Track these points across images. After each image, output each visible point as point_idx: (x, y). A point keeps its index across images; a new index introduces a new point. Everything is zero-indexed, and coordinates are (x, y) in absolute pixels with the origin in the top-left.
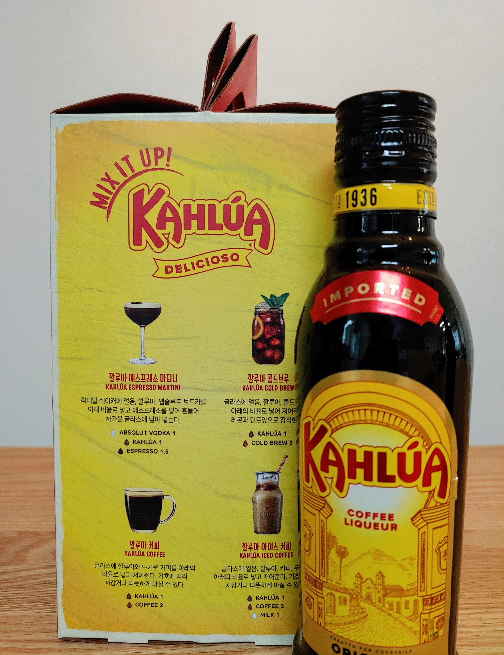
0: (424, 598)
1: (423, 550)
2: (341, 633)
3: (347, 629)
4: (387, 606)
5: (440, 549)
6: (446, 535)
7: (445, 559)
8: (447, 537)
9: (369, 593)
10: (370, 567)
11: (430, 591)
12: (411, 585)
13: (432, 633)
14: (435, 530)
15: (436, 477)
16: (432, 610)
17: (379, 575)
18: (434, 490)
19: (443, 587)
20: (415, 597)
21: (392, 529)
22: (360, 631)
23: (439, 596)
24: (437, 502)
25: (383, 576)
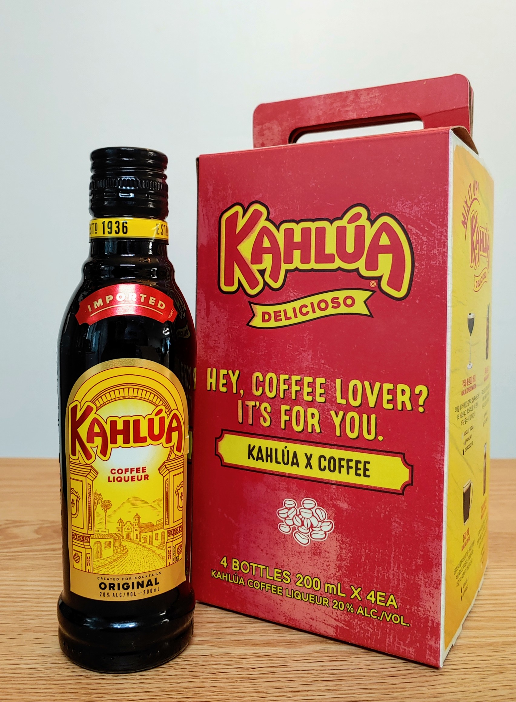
0: (168, 530)
1: (167, 493)
2: (107, 571)
3: (112, 566)
4: (142, 540)
5: (179, 491)
6: (182, 481)
7: (182, 499)
8: (183, 482)
9: (129, 533)
10: (129, 512)
11: (172, 525)
12: (159, 521)
13: (174, 557)
14: (174, 477)
15: (175, 435)
16: (174, 539)
17: (136, 517)
18: (174, 445)
19: (181, 521)
20: (162, 530)
21: (145, 479)
22: (122, 565)
23: (178, 528)
24: (176, 455)
25: (139, 517)
